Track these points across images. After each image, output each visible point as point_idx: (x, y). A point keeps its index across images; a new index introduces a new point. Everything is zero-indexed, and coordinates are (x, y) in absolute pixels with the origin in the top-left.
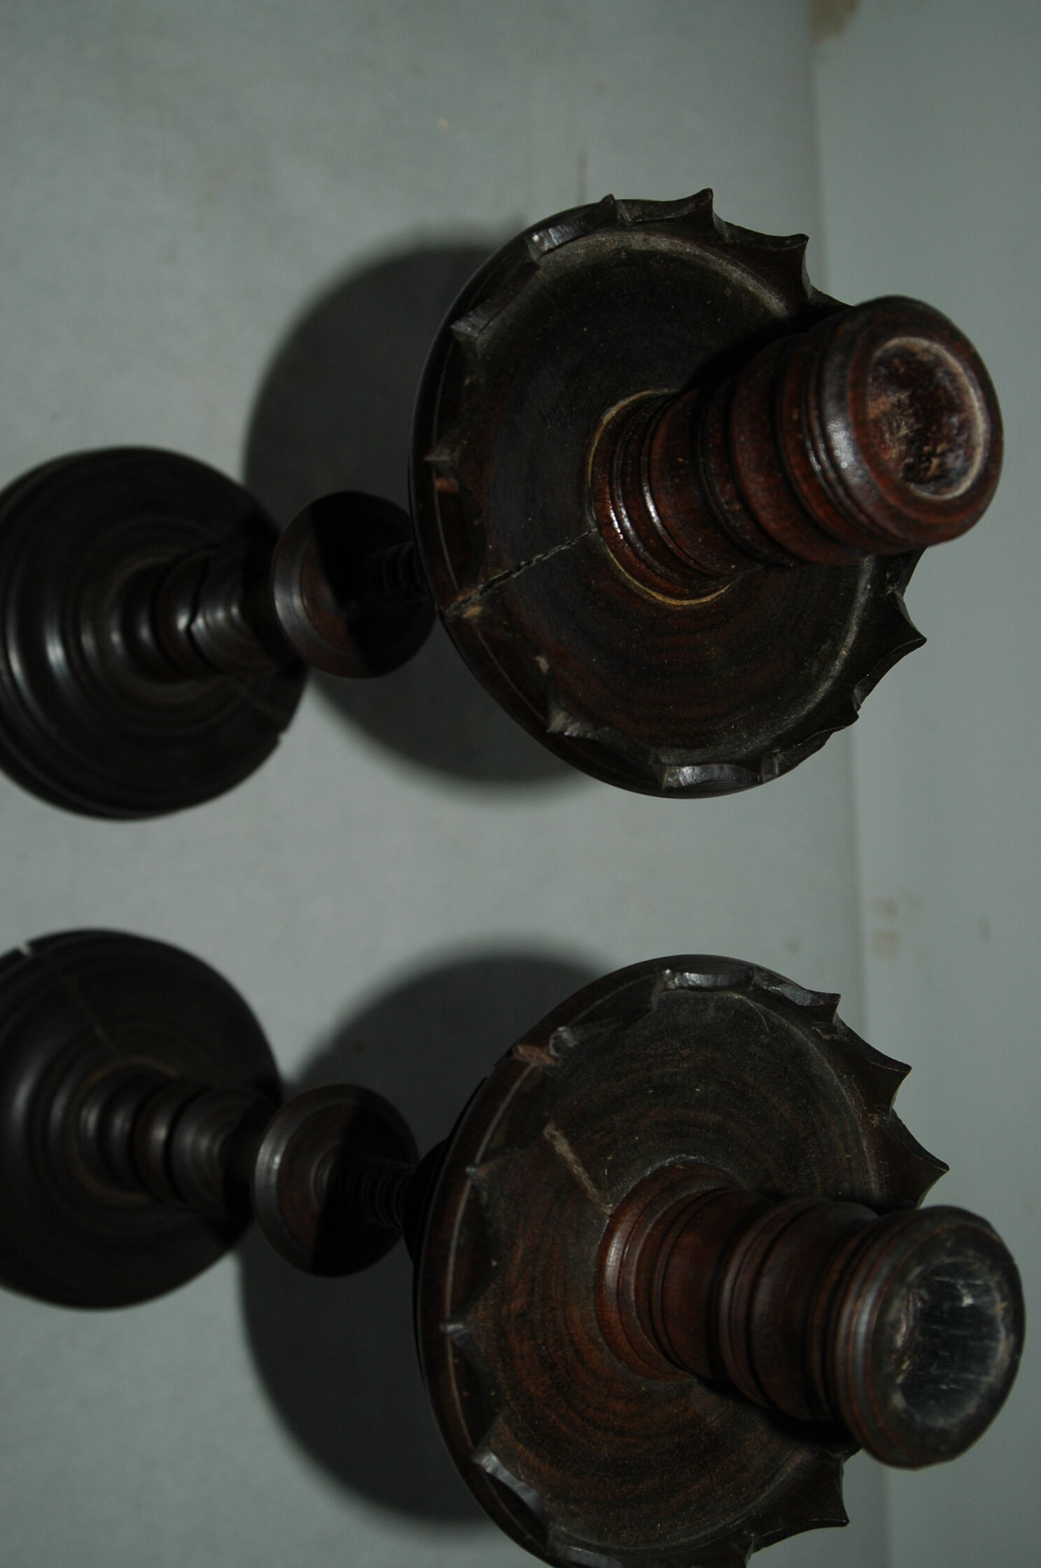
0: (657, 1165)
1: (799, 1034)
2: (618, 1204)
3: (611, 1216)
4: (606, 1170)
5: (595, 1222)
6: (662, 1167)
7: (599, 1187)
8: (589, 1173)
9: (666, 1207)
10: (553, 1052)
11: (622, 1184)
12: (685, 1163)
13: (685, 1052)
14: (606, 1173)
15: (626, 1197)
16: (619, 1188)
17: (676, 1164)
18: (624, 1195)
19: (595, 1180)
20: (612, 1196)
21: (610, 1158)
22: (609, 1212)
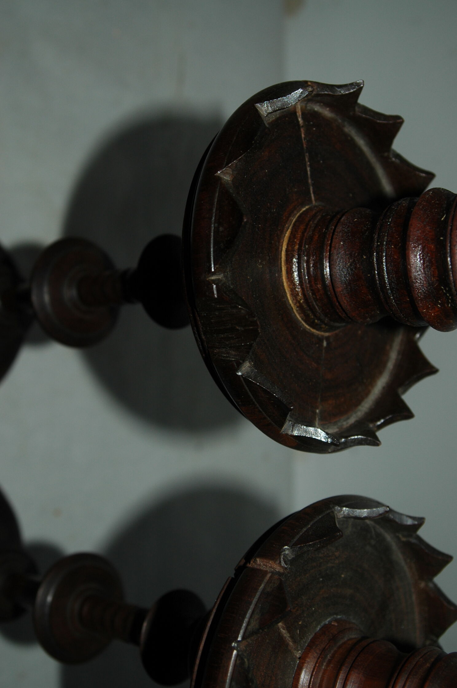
0: (322, 624)
1: (388, 537)
2: (303, 651)
3: (300, 658)
4: (298, 631)
5: (292, 663)
6: (325, 625)
7: (295, 642)
8: (290, 634)
9: (332, 652)
10: (283, 564)
11: (305, 638)
12: (336, 620)
13: (337, 554)
14: (298, 633)
15: (308, 646)
16: (304, 641)
17: (331, 622)
18: (306, 645)
19: (292, 637)
20: (301, 646)
21: (300, 623)
22: (298, 656)
